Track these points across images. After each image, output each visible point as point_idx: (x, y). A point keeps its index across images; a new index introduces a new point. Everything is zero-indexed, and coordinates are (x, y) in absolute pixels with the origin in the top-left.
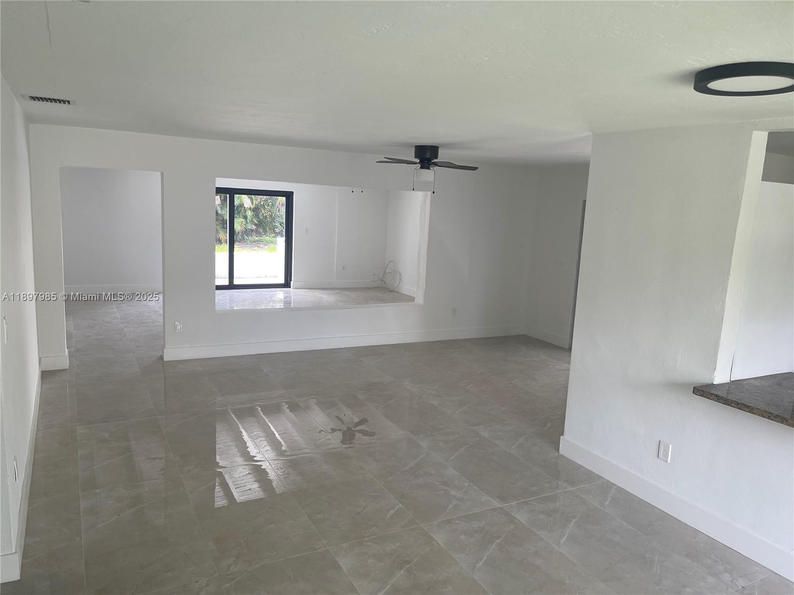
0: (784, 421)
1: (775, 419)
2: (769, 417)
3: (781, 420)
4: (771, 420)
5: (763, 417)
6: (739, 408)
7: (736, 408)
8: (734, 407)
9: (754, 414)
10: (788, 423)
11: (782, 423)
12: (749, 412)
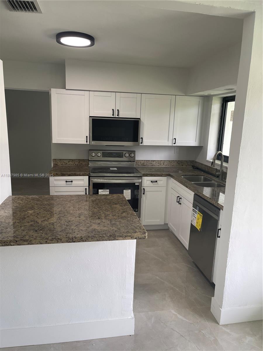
0: (59, 241)
1: (51, 241)
2: (46, 242)
3: (56, 241)
4: (48, 243)
5: (41, 243)
6: (18, 245)
7: (16, 245)
8: (13, 245)
9: (33, 244)
10: (62, 241)
11: (57, 243)
12: (28, 244)
